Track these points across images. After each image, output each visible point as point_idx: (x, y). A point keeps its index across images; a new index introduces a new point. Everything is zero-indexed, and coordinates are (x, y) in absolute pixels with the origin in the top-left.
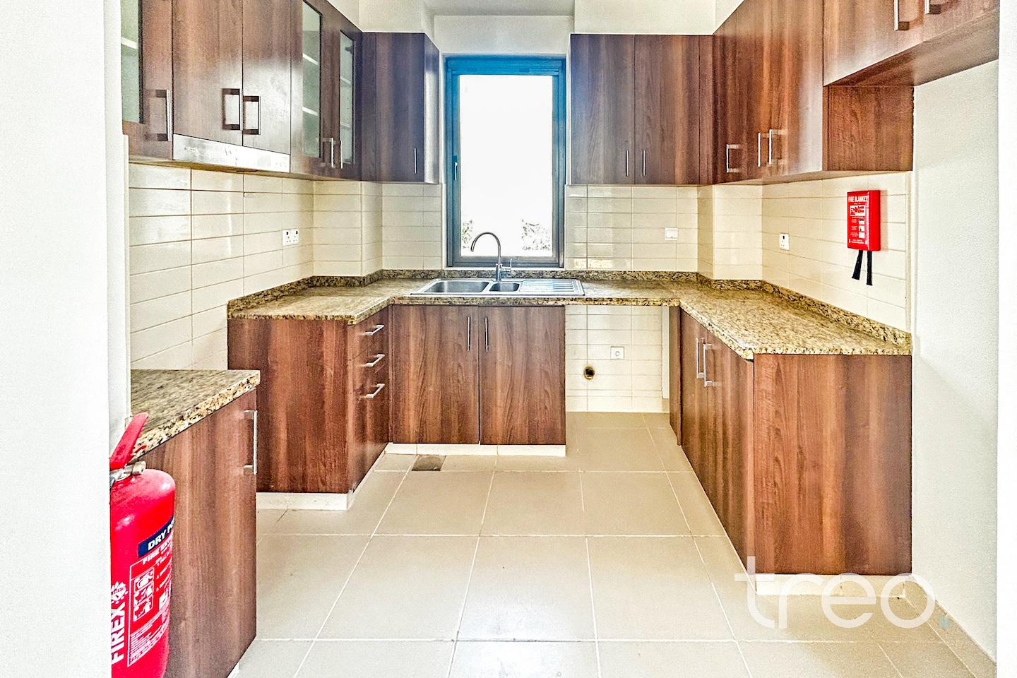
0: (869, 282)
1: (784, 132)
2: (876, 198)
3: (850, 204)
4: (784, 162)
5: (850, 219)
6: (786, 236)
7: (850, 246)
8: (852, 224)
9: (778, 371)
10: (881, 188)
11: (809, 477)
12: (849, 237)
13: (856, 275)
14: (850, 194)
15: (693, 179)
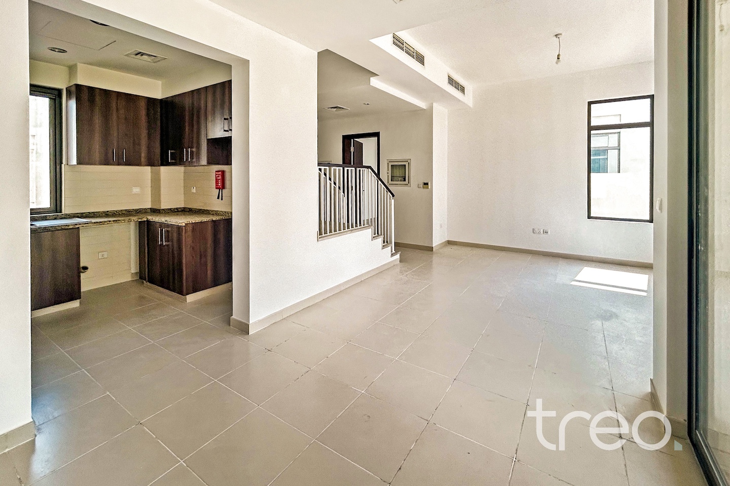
0: (222, 199)
1: (194, 150)
2: (223, 172)
3: (216, 175)
4: (194, 160)
5: (216, 179)
6: (195, 188)
7: (216, 188)
8: (217, 181)
9: (193, 228)
10: (225, 170)
11: (203, 260)
12: (216, 185)
13: (218, 198)
14: (216, 171)
15: (150, 163)
